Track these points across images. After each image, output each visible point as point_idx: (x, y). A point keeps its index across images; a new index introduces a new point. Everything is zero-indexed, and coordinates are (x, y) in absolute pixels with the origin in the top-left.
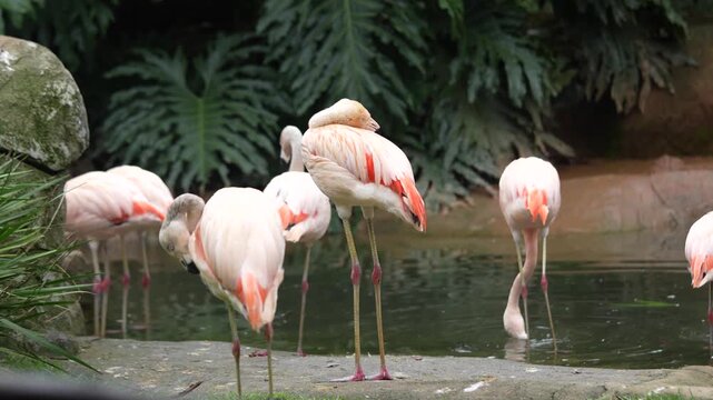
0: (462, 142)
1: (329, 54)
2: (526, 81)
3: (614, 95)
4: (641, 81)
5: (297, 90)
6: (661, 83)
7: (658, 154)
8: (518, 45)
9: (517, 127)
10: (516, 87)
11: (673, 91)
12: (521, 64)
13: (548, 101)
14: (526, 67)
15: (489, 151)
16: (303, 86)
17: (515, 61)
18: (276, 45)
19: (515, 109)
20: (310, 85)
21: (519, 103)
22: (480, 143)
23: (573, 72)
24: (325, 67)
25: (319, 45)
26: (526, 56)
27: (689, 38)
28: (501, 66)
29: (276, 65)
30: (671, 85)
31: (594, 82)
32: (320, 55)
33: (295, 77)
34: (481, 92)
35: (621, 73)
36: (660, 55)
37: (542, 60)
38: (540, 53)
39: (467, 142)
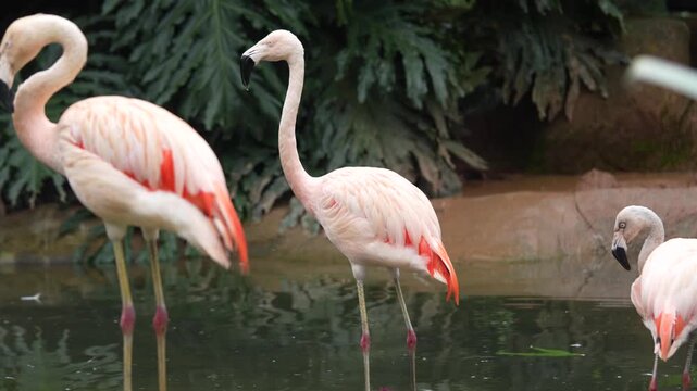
0: (348, 151)
1: (190, 41)
2: (427, 77)
3: (536, 98)
4: (568, 82)
5: (149, 83)
6: (592, 86)
7: (586, 169)
8: (420, 35)
9: (418, 134)
10: (416, 84)
11: (605, 95)
12: (422, 57)
13: (455, 104)
14: (428, 62)
15: (383, 161)
16: (157, 79)
17: (415, 54)
18: (126, 29)
19: (415, 111)
20: (166, 78)
21: (419, 105)
22: (371, 152)
23: (487, 70)
24: (185, 56)
25: (178, 29)
26: (427, 47)
27: (625, 31)
28: (398, 60)
29: (125, 52)
30: (603, 88)
31: (512, 84)
32: (179, 41)
33: (148, 68)
34: (374, 90)
35: (545, 73)
36: (591, 52)
37: (448, 53)
38: (446, 46)
39: (355, 150)
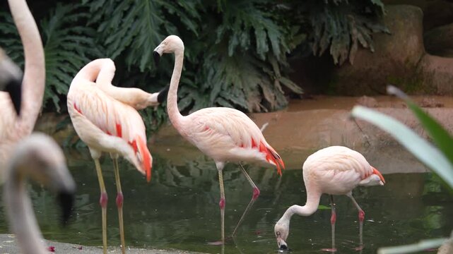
0: (223, 84)
1: (132, 20)
2: (269, 42)
3: (332, 52)
4: (351, 43)
5: (109, 44)
6: (365, 45)
7: (361, 95)
8: (265, 17)
9: (263, 74)
10: (262, 45)
11: (373, 50)
12: (266, 30)
13: (284, 57)
14: (269, 33)
15: (242, 90)
16: (113, 42)
17: (262, 28)
18: (95, 13)
19: (261, 61)
20: (118, 41)
21: (264, 58)
22: (236, 85)
23: (304, 36)
24: (129, 29)
25: (125, 13)
26: (270, 25)
27: (385, 14)
28: (252, 32)
29: (95, 26)
30: (371, 46)
31: (318, 44)
32: (126, 20)
33: (108, 35)
34: (238, 49)
35: (338, 37)
36: (365, 25)
37: (281, 28)
38: (280, 23)
39: (227, 83)
